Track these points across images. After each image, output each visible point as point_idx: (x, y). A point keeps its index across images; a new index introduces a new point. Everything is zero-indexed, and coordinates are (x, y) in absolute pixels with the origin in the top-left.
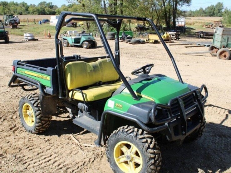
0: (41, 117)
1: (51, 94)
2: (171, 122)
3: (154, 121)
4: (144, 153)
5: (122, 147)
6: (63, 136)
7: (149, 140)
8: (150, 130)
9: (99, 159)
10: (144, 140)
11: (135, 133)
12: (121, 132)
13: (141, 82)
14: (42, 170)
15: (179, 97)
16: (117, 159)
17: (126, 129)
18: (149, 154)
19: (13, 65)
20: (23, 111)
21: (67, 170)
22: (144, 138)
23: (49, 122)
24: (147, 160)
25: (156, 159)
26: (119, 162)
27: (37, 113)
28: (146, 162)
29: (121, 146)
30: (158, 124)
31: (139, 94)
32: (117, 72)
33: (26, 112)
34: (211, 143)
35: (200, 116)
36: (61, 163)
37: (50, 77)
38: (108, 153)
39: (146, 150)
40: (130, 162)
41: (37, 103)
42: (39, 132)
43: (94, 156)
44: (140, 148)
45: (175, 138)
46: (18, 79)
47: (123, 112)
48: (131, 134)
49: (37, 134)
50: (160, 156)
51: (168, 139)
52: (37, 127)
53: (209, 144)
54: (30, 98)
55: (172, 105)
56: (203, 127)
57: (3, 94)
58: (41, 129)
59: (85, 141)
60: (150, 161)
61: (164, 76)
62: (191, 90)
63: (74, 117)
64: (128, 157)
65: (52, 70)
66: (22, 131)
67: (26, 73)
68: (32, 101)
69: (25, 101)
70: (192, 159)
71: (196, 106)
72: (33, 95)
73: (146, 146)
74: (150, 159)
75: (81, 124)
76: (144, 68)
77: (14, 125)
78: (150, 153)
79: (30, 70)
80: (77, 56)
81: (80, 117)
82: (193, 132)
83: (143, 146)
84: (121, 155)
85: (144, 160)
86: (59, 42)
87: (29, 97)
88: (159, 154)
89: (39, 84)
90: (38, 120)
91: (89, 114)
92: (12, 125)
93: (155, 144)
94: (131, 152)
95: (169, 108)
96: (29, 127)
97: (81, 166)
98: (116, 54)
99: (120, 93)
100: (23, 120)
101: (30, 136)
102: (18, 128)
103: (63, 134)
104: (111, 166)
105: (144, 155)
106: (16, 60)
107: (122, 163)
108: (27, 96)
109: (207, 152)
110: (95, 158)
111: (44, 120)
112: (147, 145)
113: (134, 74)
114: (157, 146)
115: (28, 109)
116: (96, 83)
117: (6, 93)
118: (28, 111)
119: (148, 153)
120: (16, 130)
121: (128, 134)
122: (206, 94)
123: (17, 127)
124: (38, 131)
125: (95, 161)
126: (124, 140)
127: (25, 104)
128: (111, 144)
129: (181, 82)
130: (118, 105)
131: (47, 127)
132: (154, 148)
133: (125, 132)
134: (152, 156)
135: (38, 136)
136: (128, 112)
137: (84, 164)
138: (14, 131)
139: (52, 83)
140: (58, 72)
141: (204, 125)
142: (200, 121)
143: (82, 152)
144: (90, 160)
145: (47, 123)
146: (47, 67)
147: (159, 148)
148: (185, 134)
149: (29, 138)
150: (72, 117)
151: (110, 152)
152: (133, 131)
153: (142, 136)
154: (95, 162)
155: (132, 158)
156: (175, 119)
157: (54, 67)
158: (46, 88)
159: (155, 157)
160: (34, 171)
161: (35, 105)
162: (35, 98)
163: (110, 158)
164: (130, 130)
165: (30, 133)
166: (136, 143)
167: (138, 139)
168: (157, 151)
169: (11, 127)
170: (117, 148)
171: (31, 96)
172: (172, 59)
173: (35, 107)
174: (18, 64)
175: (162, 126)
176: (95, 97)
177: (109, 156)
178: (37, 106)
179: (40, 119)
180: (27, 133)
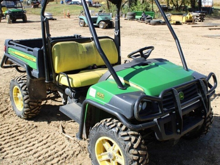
0: (29, 102)
1: (37, 77)
2: (162, 118)
3: (137, 116)
4: (126, 153)
5: (104, 143)
6: (53, 123)
7: (133, 138)
8: (132, 127)
9: (85, 152)
10: (127, 138)
11: (117, 129)
12: (103, 126)
13: (133, 67)
14: (19, 162)
15: (175, 88)
16: (99, 155)
17: (109, 122)
18: (132, 156)
19: (5, 45)
20: (13, 94)
21: (46, 163)
22: (128, 135)
23: (38, 107)
24: (129, 162)
25: (140, 162)
26: (100, 159)
27: (25, 97)
28: (127, 164)
29: (103, 141)
30: (142, 120)
31: (127, 82)
32: (100, 54)
33: (17, 95)
34: (219, 141)
35: (203, 110)
36: (42, 154)
37: (36, 58)
38: (90, 148)
39: (128, 149)
40: (113, 161)
41: (25, 86)
42: (28, 117)
43: (79, 148)
44: (122, 147)
45: (166, 137)
46: (9, 59)
47: (105, 103)
48: (113, 130)
49: (26, 119)
50: (146, 157)
51: (158, 138)
52: (25, 112)
53: (216, 143)
54: (18, 81)
55: (164, 97)
56: (209, 123)
57: (5, 74)
58: (29, 115)
59: (75, 130)
60: (132, 163)
61: (166, 60)
62: (195, 78)
63: (65, 103)
64: (110, 155)
65: (38, 50)
66: (12, 115)
67: (15, 53)
68: (20, 84)
69: (15, 83)
70: (193, 160)
71: (200, 98)
72: (23, 77)
73: (128, 146)
74: (132, 161)
75: (66, 112)
76: (141, 51)
77: (6, 108)
78: (132, 154)
79: (20, 50)
80: (78, 36)
81: (69, 104)
82: (194, 129)
83: (125, 145)
84: (104, 152)
85: (126, 161)
86: (45, 19)
87: (19, 79)
88: (146, 155)
89: (25, 65)
90: (26, 105)
91: (76, 102)
92: (4, 108)
93: (140, 144)
94: (113, 150)
95: (160, 100)
96: (19, 111)
97: (63, 159)
98: (116, 34)
99: (106, 80)
100: (13, 103)
101: (19, 121)
102: (9, 112)
103: (53, 121)
104: (92, 163)
105: (125, 155)
106: (7, 40)
107: (104, 160)
108: (16, 79)
109: (212, 152)
110: (80, 151)
111: (32, 105)
112: (129, 144)
113: (131, 58)
114: (142, 146)
115: (19, 93)
116: (90, 66)
117: (8, 73)
118: (18, 94)
119: (131, 154)
120: (6, 114)
121: (110, 129)
122: (215, 84)
123: (9, 110)
124: (26, 116)
125: (79, 154)
126: (105, 135)
127: (15, 87)
128: (92, 139)
129: (185, 68)
130: (100, 94)
131: (37, 113)
132: (138, 148)
133: (106, 126)
134: (135, 157)
135: (27, 121)
136: (109, 103)
137: (66, 158)
138: (4, 115)
139: (37, 66)
140: (44, 54)
141: (210, 121)
142: (203, 117)
143: (68, 143)
144: (74, 153)
145: (36, 109)
146: (33, 48)
147: (147, 149)
148: (180, 133)
149: (17, 123)
150: (64, 103)
151: (91, 147)
152: (116, 126)
153: (125, 133)
154: (79, 156)
155: (115, 157)
156: (169, 114)
157: (41, 48)
158: (33, 71)
159: (139, 159)
160: (11, 162)
161: (23, 88)
162: (24, 81)
163: (91, 154)
164: (113, 124)
165: (19, 118)
166: (117, 141)
167: (120, 137)
168: (142, 152)
169: (2, 110)
170: (98, 144)
171: (20, 79)
172: (176, 41)
173: (23, 90)
174: (9, 44)
175: (149, 123)
176: (82, 83)
177: (90, 152)
178: (25, 90)
179: (28, 103)
180: (17, 117)
